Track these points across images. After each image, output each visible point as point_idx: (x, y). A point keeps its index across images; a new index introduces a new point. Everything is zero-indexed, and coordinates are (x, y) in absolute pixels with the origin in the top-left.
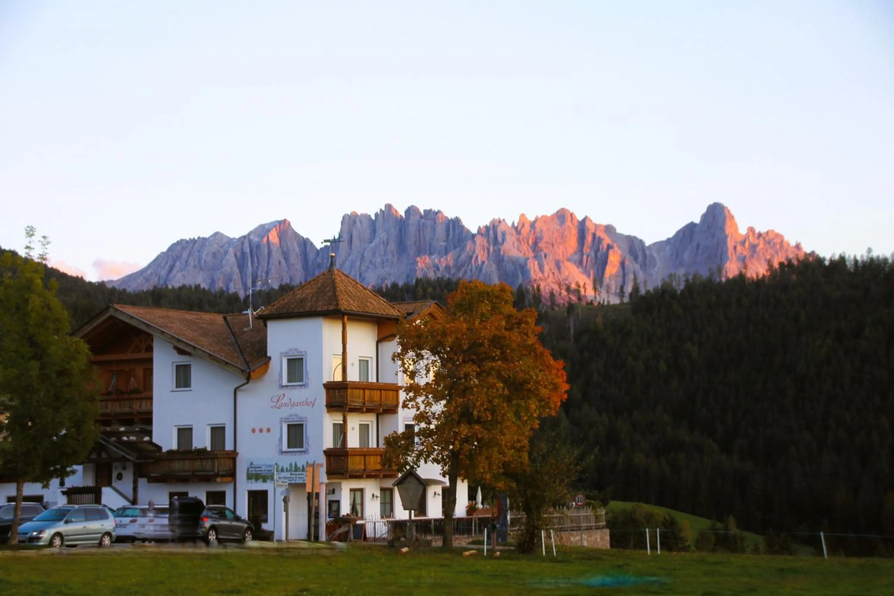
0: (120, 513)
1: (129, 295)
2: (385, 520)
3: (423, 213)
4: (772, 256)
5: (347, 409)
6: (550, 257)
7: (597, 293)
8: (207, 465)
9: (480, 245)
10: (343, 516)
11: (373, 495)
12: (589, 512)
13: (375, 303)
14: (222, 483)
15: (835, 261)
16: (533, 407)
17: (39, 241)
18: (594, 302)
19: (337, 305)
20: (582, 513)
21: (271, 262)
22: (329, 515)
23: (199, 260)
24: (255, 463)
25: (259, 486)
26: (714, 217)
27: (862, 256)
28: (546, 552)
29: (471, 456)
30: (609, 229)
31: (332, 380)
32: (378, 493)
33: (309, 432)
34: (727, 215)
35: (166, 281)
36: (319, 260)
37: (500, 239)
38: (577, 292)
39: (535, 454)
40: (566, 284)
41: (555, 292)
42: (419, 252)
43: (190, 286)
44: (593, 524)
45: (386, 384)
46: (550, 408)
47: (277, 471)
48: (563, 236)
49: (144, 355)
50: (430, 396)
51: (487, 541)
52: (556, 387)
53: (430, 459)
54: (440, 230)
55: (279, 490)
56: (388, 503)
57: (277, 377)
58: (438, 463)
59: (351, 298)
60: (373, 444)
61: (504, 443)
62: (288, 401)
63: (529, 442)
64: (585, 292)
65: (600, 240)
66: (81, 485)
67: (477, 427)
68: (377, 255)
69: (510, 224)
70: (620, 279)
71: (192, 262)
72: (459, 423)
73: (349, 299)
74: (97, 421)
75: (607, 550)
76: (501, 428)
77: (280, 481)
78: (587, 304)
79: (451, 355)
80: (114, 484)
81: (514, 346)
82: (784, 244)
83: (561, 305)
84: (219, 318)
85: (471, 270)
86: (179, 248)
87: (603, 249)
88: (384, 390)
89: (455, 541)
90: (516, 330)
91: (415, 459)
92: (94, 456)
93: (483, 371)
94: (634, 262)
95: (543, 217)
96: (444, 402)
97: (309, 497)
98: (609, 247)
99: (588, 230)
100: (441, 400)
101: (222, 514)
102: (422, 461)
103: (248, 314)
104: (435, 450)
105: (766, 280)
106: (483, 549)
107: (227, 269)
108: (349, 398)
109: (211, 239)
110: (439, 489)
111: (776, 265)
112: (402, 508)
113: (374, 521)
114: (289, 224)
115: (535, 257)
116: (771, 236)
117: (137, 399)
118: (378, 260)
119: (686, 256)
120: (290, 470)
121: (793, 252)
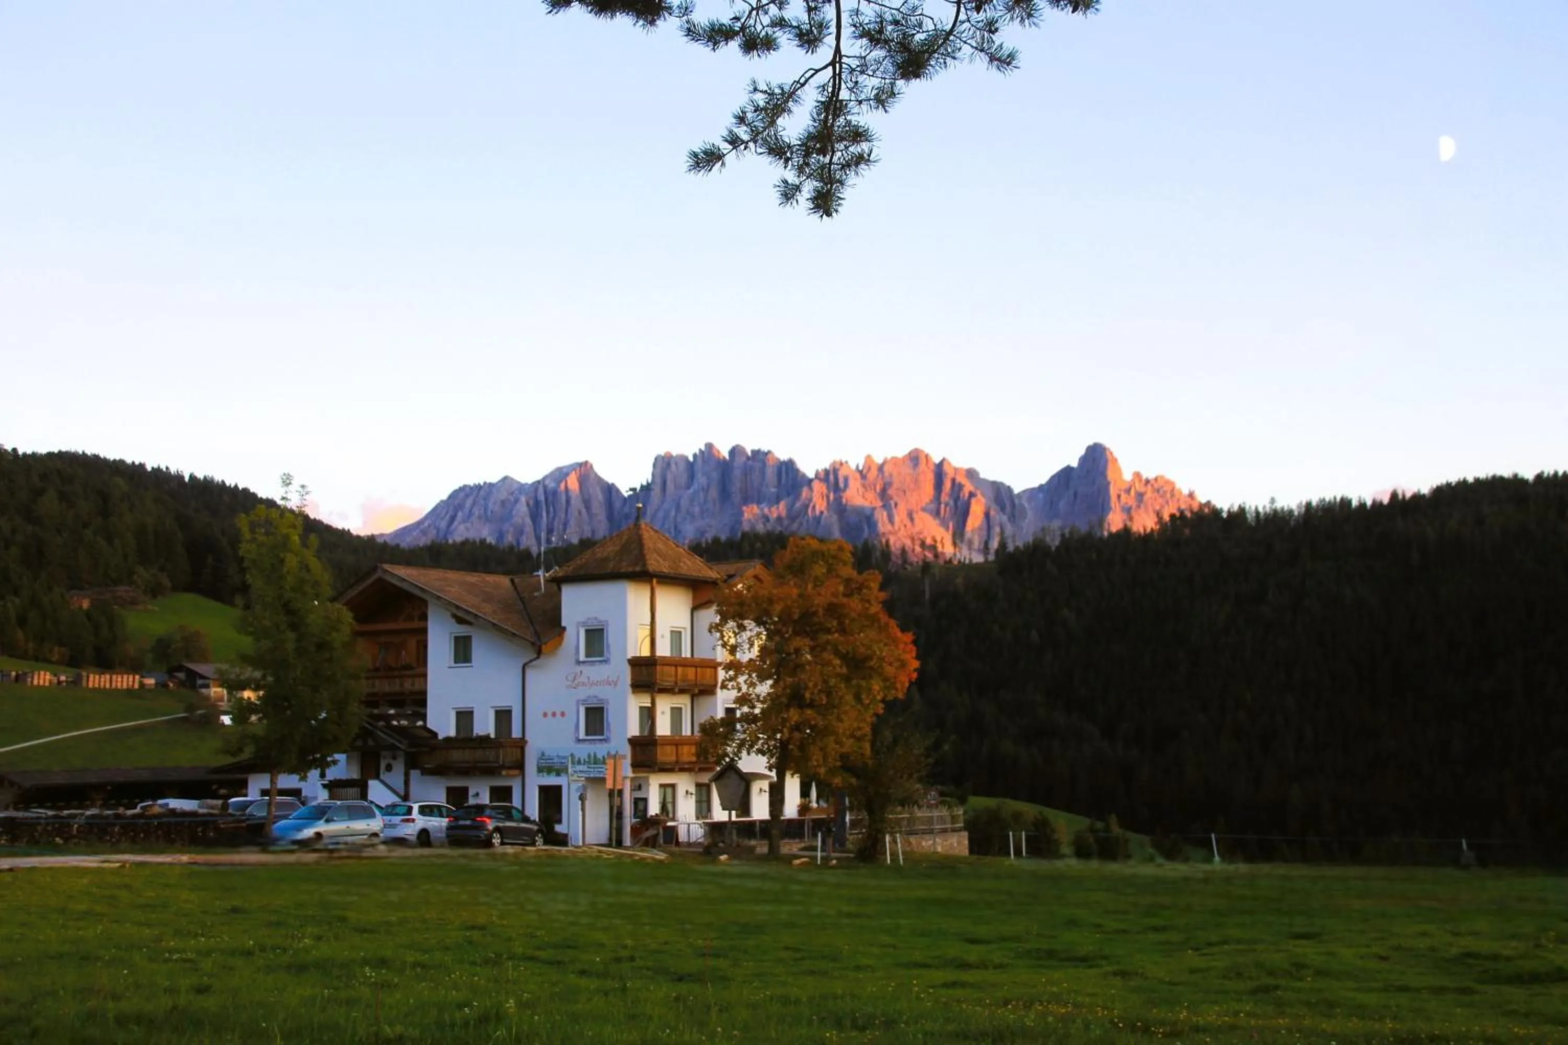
0: (389, 810)
1: (403, 551)
2: (700, 822)
3: (750, 454)
4: (1162, 507)
5: (656, 690)
6: (901, 506)
7: (957, 549)
8: (490, 754)
9: (818, 492)
10: (652, 816)
11: (687, 792)
12: (944, 812)
13: (689, 563)
14: (508, 776)
15: (1233, 512)
16: (876, 687)
17: (297, 491)
18: (953, 560)
19: (645, 565)
20: (936, 813)
21: (569, 511)
22: (634, 815)
23: (485, 510)
24: (547, 754)
25: (551, 780)
26: (1094, 460)
27: (1264, 507)
28: (891, 860)
29: (802, 747)
30: (971, 474)
31: (638, 655)
32: (692, 789)
33: (611, 717)
34: (1109, 457)
35: (445, 535)
36: (626, 510)
37: (842, 485)
38: (933, 548)
39: (878, 744)
40: (920, 539)
41: (907, 548)
42: (746, 500)
43: (474, 542)
44: (949, 826)
45: (703, 660)
46: (897, 689)
47: (573, 763)
48: (916, 481)
49: (416, 624)
50: (754, 675)
51: (821, 847)
52: (903, 665)
53: (754, 749)
54: (770, 473)
55: (574, 787)
56: (704, 801)
57: (573, 651)
58: (764, 755)
59: (660, 557)
60: (686, 731)
61: (841, 731)
62: (586, 680)
63: (872, 729)
64: (943, 547)
65: (961, 487)
66: (344, 777)
67: (809, 712)
68: (695, 503)
69: (853, 467)
70: (985, 533)
71: (476, 512)
72: (788, 707)
73: (658, 558)
74: (361, 702)
75: (965, 857)
76: (838, 714)
77: (575, 778)
78: (946, 562)
79: (780, 626)
80: (382, 777)
81: (853, 615)
82: (1176, 493)
83: (915, 564)
84: (505, 581)
85: (808, 521)
86: (462, 495)
87: (964, 496)
88: (701, 667)
89: (784, 846)
90: (856, 596)
91: (736, 750)
92: (359, 743)
93: (817, 646)
94: (1001, 513)
95: (893, 458)
96: (770, 682)
97: (611, 793)
98: (972, 495)
99: (946, 474)
100: (767, 679)
101: (508, 813)
102: (744, 753)
103: (539, 576)
104: (759, 738)
105: (1155, 534)
106: (816, 857)
107: (517, 520)
108: (658, 677)
109: (499, 485)
110: (765, 785)
111: (1166, 518)
112: (720, 808)
113: (688, 822)
114: (591, 466)
115: (884, 506)
116: (1160, 483)
117: (409, 676)
118: (697, 510)
119: (1062, 505)
120: (589, 763)
121: (1185, 502)
